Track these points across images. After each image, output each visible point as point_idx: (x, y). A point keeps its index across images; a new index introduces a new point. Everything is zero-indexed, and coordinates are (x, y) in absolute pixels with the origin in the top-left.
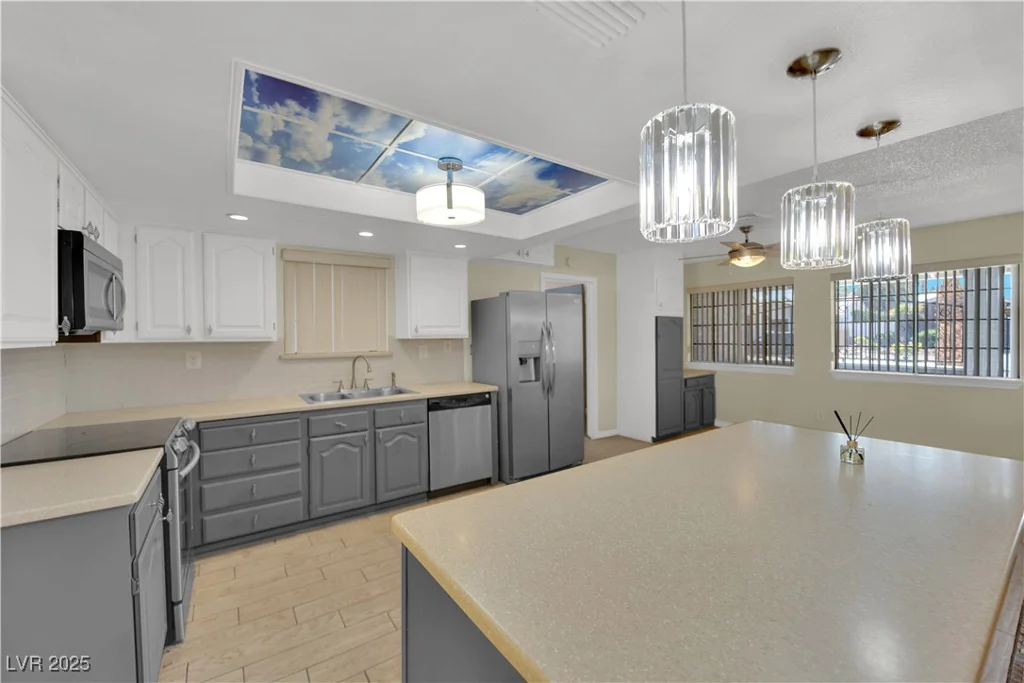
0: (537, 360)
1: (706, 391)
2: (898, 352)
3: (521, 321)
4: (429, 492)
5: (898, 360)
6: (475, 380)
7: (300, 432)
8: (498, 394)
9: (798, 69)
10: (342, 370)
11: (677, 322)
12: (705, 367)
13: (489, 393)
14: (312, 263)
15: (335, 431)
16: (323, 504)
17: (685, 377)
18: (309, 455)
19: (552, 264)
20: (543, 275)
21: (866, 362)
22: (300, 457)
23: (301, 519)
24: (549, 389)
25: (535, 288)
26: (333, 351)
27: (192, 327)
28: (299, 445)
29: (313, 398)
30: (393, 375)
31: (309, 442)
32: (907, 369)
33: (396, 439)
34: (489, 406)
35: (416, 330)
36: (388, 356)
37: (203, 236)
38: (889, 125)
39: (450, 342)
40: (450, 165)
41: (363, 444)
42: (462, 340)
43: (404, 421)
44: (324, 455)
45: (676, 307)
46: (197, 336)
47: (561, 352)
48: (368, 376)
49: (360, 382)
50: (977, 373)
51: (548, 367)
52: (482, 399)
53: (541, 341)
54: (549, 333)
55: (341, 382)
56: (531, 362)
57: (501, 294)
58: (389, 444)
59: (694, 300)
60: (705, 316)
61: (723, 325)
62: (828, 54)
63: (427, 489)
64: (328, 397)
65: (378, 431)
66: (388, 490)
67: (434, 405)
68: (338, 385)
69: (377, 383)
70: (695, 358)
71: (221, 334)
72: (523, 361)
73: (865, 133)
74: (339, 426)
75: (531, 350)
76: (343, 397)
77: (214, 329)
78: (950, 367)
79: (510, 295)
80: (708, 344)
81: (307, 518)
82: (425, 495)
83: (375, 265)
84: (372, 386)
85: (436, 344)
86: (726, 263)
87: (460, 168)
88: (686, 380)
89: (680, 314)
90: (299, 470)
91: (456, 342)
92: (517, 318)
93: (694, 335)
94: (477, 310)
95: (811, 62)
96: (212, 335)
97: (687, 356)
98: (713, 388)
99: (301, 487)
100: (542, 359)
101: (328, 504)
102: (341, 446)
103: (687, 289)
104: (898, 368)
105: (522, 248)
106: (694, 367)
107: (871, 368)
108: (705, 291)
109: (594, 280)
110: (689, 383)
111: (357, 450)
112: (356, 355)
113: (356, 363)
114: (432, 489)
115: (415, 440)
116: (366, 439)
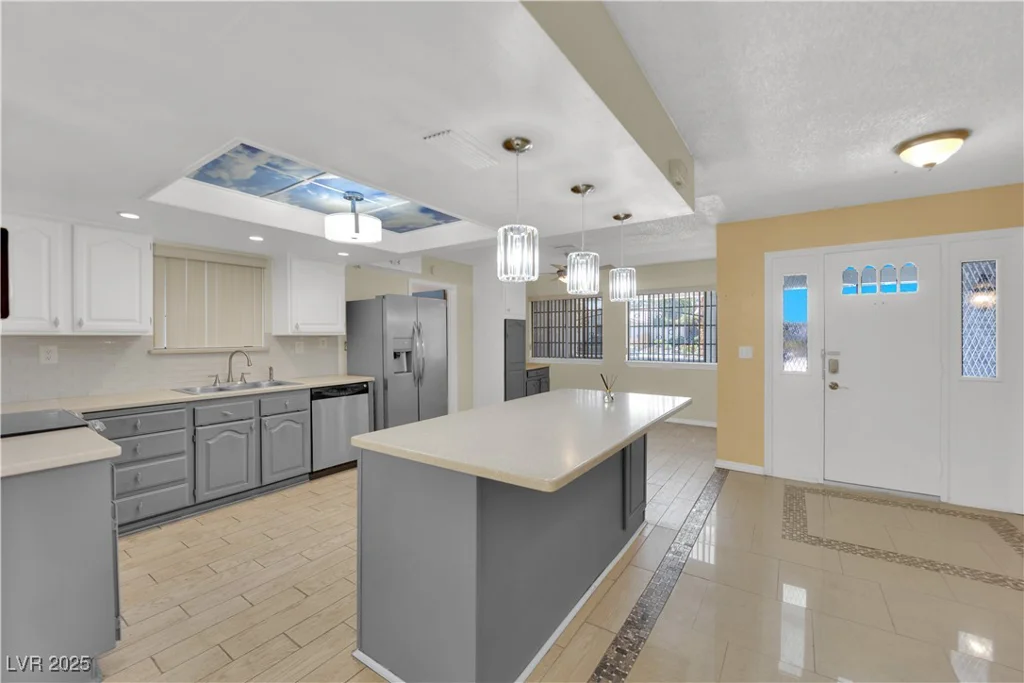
0: (408, 354)
1: (543, 380)
2: (664, 350)
3: (396, 322)
4: (312, 473)
5: (664, 355)
6: (350, 374)
7: (187, 421)
8: (374, 383)
9: (576, 190)
10: (219, 366)
11: (521, 324)
12: (542, 361)
13: (366, 383)
14: (183, 259)
15: (222, 420)
16: (208, 489)
17: (528, 368)
18: (195, 443)
19: (420, 271)
20: (412, 281)
21: (646, 356)
22: (186, 445)
23: (188, 504)
24: (419, 379)
25: (403, 292)
26: (206, 345)
27: (60, 318)
28: (185, 435)
29: (188, 391)
30: (271, 369)
31: (195, 431)
32: (669, 360)
33: (282, 425)
34: (365, 396)
35: (297, 327)
36: (265, 352)
37: (72, 228)
38: (627, 216)
39: (324, 339)
40: (353, 197)
41: (249, 431)
42: (336, 337)
43: (289, 410)
44: (210, 442)
45: (520, 312)
46: (64, 330)
47: (428, 349)
48: (247, 369)
49: (236, 375)
50: (705, 361)
51: (418, 360)
52: (360, 389)
53: (412, 338)
54: (419, 331)
55: (217, 376)
56: (404, 356)
57: (377, 297)
58: (274, 431)
59: (534, 305)
60: (542, 320)
61: (555, 327)
62: (588, 187)
63: (309, 470)
64: (204, 390)
65: (263, 419)
66: (273, 473)
67: (317, 394)
68: (214, 378)
69: (254, 375)
70: (535, 355)
71: (90, 328)
72: (396, 355)
73: (617, 218)
74: (226, 415)
75: (404, 346)
76: (221, 390)
77: (85, 321)
78: (691, 358)
79: (387, 298)
80: (544, 343)
81: (193, 503)
82: (307, 476)
83: (254, 265)
84: (249, 380)
85: (312, 340)
86: (557, 279)
87: (362, 199)
88: (528, 372)
89: (523, 318)
90: (184, 458)
91: (331, 339)
92: (393, 319)
93: (534, 336)
94: (352, 309)
95: (582, 188)
96: (84, 326)
97: (529, 353)
98: (548, 377)
99: (186, 472)
100: (413, 355)
101: (213, 489)
102: (225, 434)
103: (528, 298)
104: (664, 360)
105: (395, 259)
106: (534, 361)
107: (649, 359)
108: (542, 300)
109: (455, 286)
110: (530, 374)
111: (243, 437)
112: (234, 350)
113: (234, 358)
114: (314, 470)
115: (299, 426)
116: (253, 426)
